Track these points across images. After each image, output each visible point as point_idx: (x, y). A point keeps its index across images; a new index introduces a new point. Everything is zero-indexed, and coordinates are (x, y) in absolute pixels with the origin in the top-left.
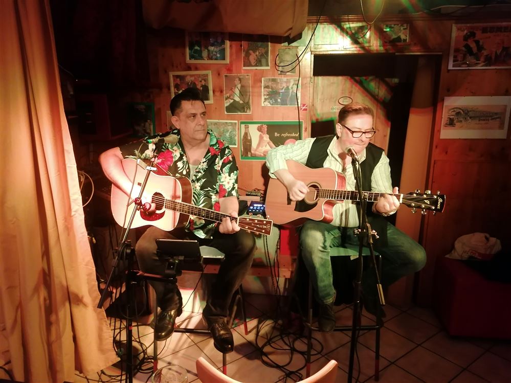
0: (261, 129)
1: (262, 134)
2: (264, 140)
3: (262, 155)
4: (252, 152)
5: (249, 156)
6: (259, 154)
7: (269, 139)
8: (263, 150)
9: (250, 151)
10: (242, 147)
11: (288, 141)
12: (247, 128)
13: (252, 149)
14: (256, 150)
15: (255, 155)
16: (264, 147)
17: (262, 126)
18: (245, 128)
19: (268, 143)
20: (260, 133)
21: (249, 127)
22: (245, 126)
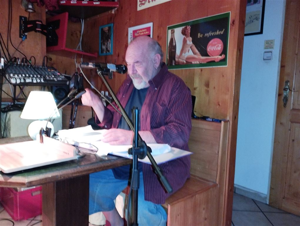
0: (185, 32)
1: (186, 37)
2: (187, 45)
3: (185, 62)
4: (176, 59)
5: (173, 64)
6: (182, 61)
7: (191, 43)
8: (186, 56)
9: (175, 60)
10: (168, 56)
11: (211, 42)
12: (173, 32)
13: (176, 56)
14: (179, 57)
15: (179, 62)
16: (187, 53)
17: (186, 28)
18: (172, 34)
19: (191, 47)
20: (184, 36)
21: (174, 32)
22: (172, 31)
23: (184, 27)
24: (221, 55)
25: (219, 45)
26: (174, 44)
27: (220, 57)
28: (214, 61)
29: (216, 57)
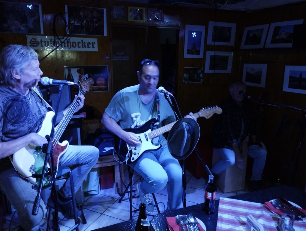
0: (80, 71)
1: (81, 75)
11: (98, 79)
17: (80, 69)
20: (79, 74)
21: (71, 70)
22: (68, 69)
23: (78, 69)
24: (105, 86)
25: (104, 81)
26: (72, 78)
27: (105, 87)
28: (101, 89)
29: (102, 87)
